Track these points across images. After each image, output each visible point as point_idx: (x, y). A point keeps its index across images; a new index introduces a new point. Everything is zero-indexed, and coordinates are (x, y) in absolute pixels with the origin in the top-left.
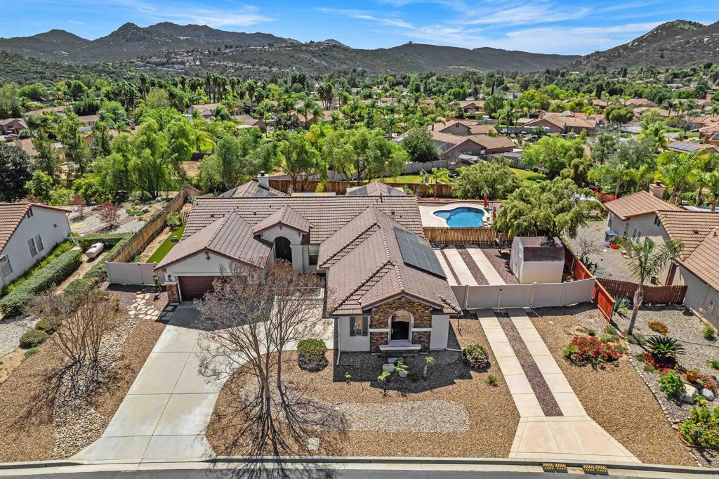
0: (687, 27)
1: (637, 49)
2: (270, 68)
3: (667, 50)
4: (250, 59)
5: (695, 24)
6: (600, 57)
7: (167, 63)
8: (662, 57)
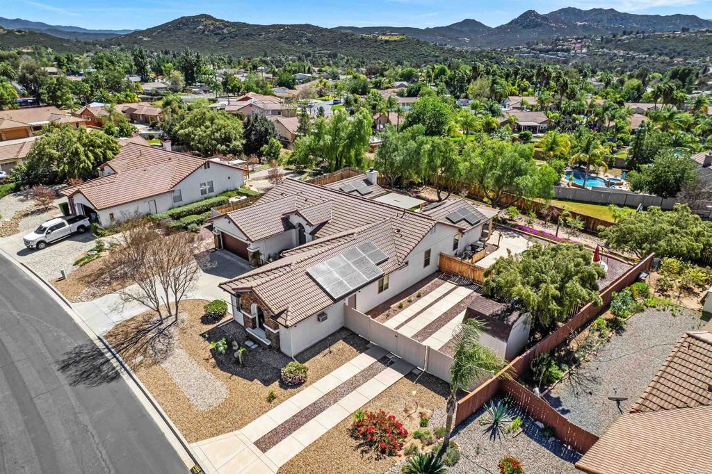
2: (671, 58)
4: (650, 47)
7: (552, 50)
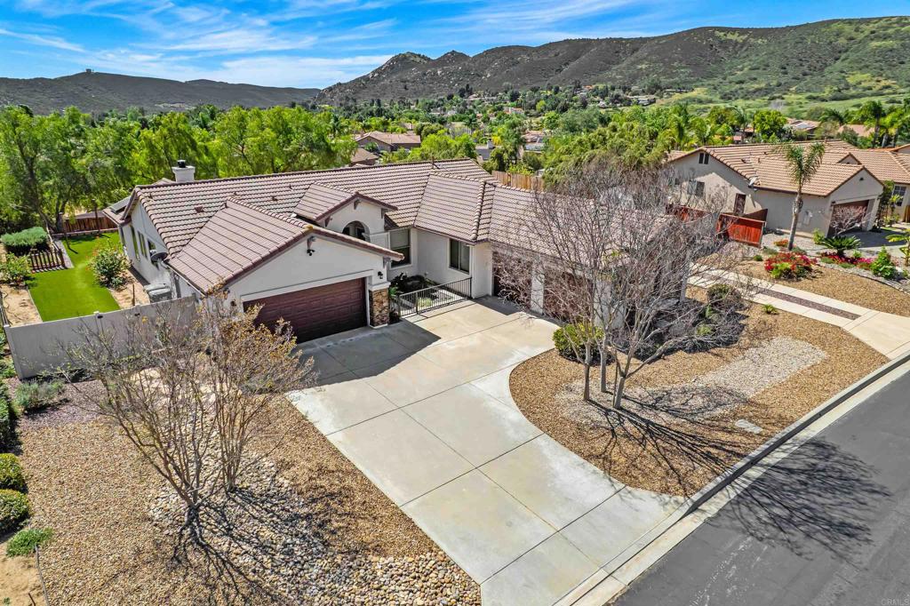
0: (418, 59)
1: (380, 81)
3: (408, 81)
5: (423, 57)
6: (346, 88)
8: (406, 88)
